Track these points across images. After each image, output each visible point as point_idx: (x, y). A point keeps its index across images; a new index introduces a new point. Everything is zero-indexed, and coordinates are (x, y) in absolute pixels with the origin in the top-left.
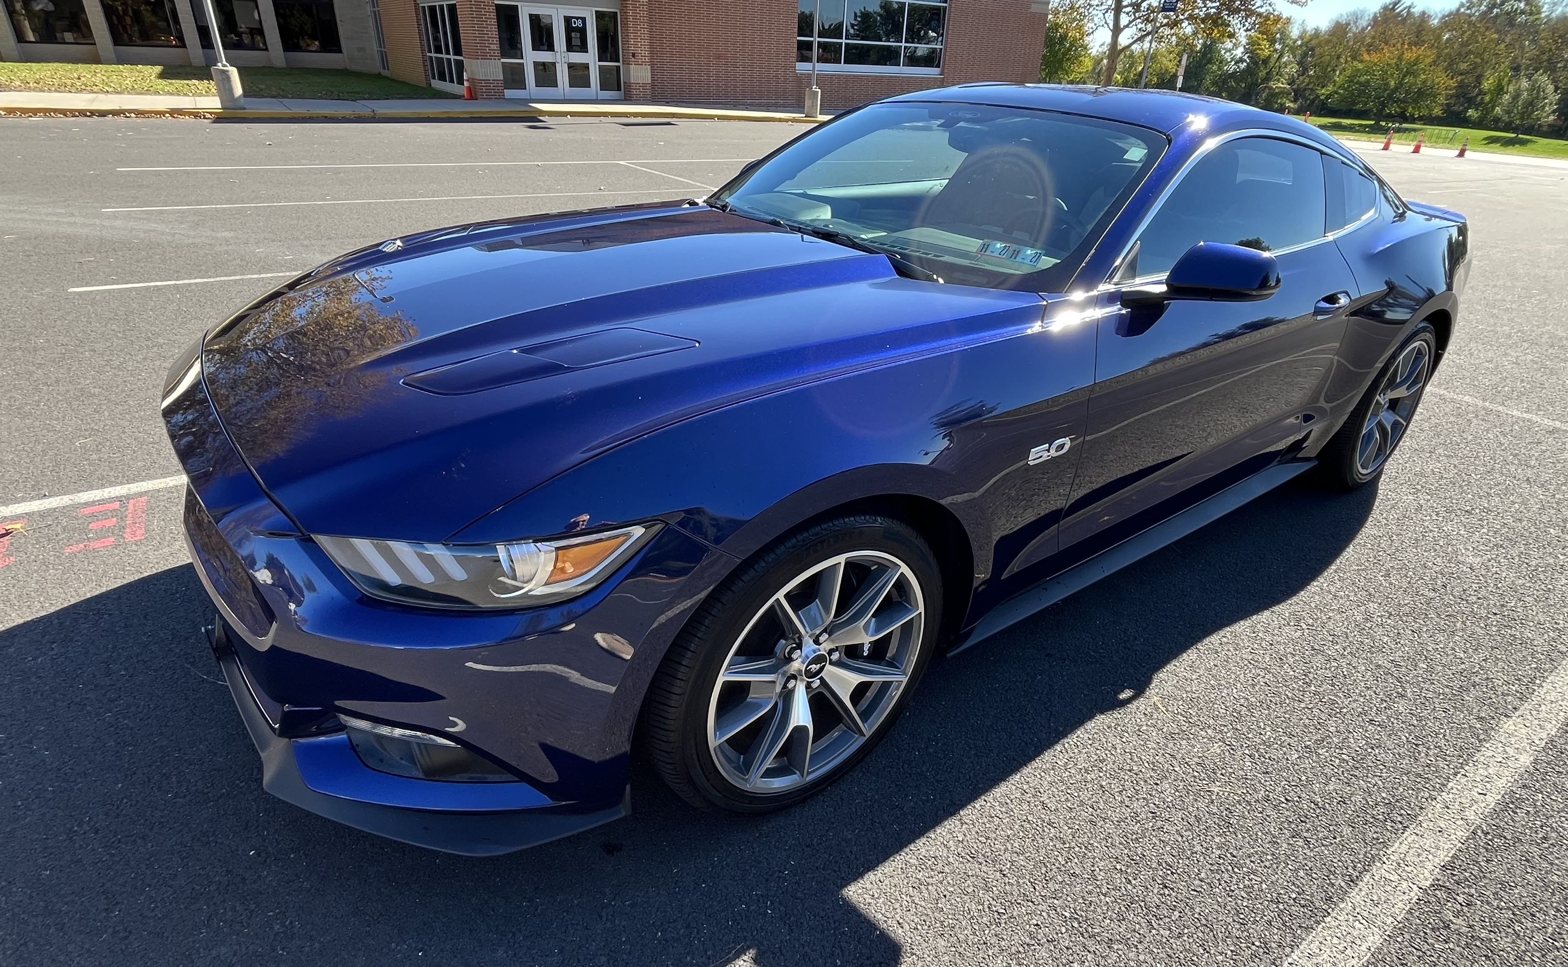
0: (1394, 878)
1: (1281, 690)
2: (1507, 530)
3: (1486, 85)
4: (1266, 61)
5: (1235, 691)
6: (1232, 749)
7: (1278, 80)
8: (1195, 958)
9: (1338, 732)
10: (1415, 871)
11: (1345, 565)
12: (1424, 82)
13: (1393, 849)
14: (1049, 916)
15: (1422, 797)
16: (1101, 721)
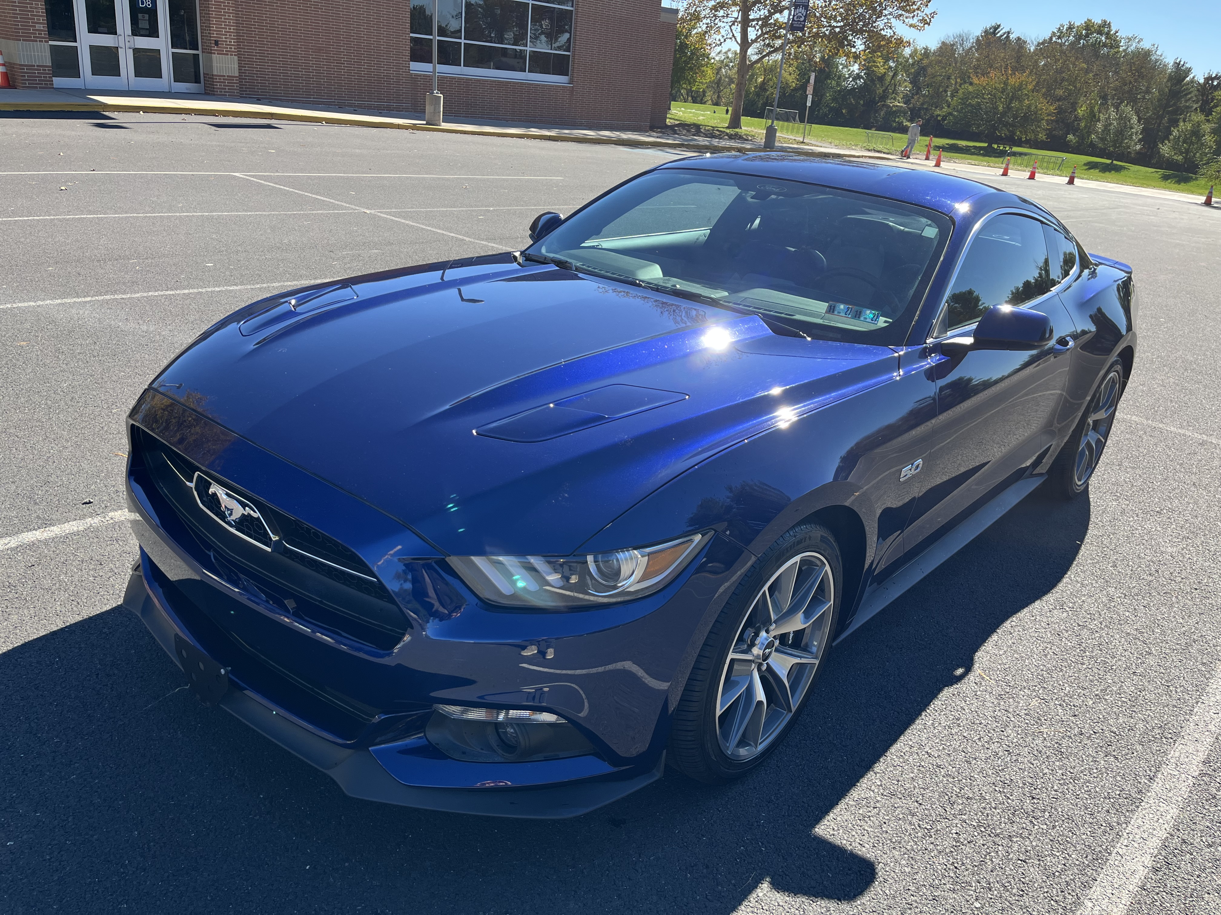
0: (1176, 773)
1: (1066, 657)
2: (1189, 525)
3: (1081, 111)
4: (882, 78)
5: (1034, 660)
6: (1046, 702)
7: (895, 99)
8: (1068, 839)
9: (1114, 683)
10: (1188, 767)
11: (1082, 560)
12: (1029, 107)
13: (1171, 755)
14: (963, 826)
15: (1180, 720)
16: (947, 692)
